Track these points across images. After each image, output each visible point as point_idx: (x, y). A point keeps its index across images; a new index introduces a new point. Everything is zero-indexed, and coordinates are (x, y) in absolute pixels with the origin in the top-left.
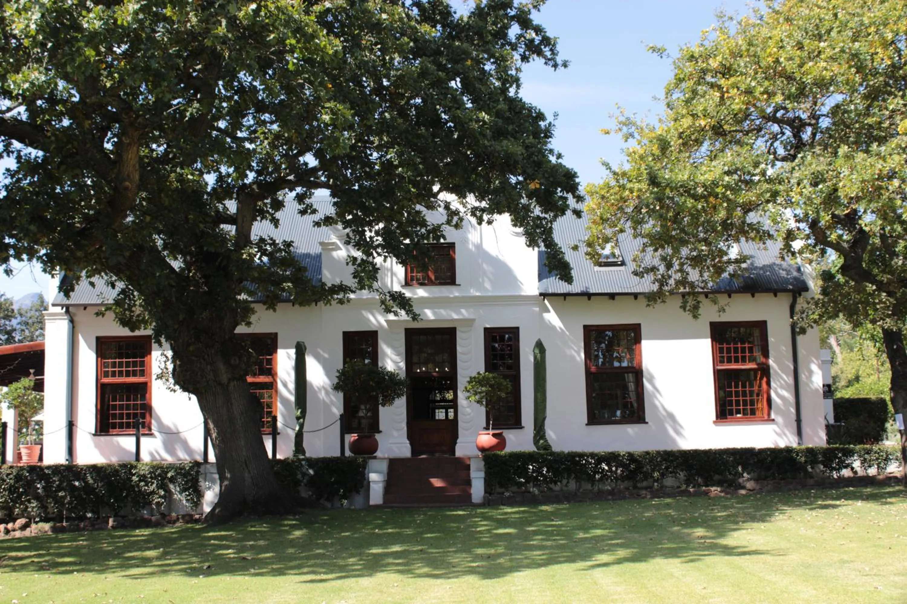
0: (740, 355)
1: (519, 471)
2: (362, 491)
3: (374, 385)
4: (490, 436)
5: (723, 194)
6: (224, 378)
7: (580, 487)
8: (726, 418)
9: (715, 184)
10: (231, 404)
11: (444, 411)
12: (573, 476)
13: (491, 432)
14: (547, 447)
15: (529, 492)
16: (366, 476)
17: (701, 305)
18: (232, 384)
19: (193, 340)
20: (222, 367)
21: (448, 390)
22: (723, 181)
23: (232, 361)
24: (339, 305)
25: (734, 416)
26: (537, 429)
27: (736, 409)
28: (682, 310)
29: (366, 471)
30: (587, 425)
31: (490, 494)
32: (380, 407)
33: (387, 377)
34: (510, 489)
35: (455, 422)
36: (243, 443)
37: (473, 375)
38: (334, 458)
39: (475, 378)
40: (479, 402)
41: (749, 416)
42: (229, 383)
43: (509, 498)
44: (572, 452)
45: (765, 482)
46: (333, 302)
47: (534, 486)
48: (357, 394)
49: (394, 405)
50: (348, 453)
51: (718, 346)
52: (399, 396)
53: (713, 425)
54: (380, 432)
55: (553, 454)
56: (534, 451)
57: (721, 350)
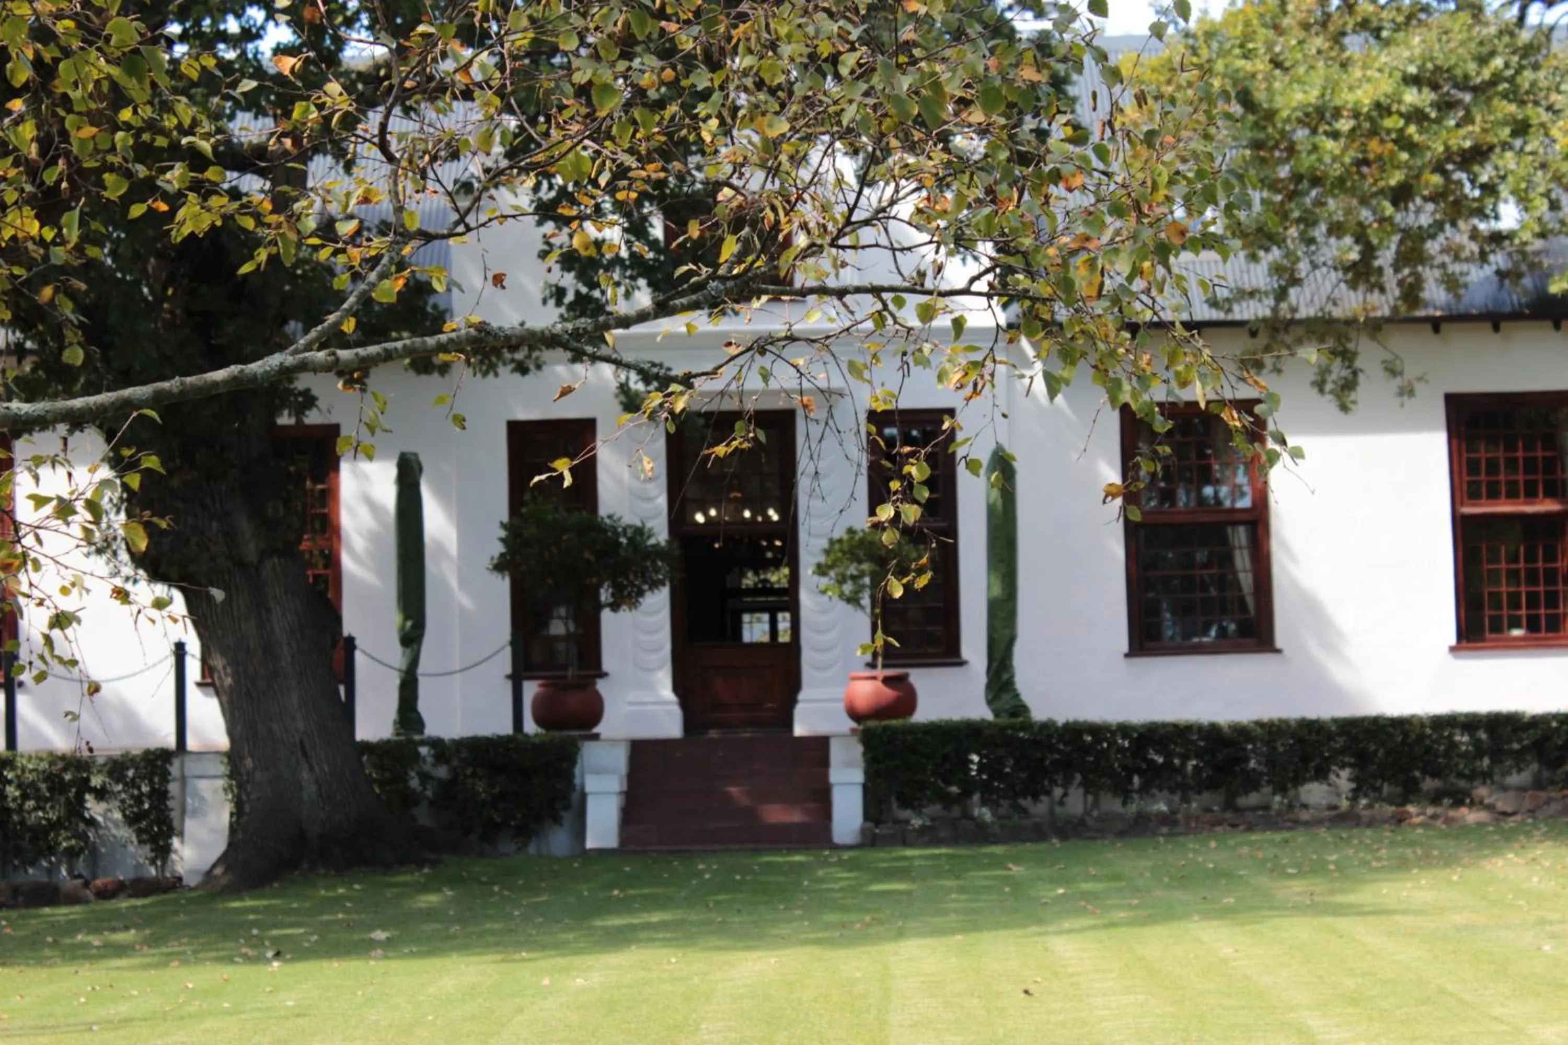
0: (1521, 478)
1: (947, 766)
2: (567, 816)
3: (592, 558)
4: (879, 684)
5: (1401, 131)
6: (251, 551)
7: (1096, 804)
8: (1483, 640)
9: (1382, 109)
10: (268, 611)
11: (766, 617)
12: (1078, 777)
13: (881, 673)
14: (1020, 709)
15: (972, 818)
16: (577, 781)
17: (1361, 378)
18: (268, 565)
19: (178, 461)
20: (244, 525)
21: (776, 564)
22: (1400, 102)
23: (270, 512)
24: (517, 376)
25: (1505, 635)
26: (995, 665)
27: (1509, 616)
28: (1316, 390)
29: (577, 771)
30: (1127, 656)
31: (877, 823)
32: (606, 615)
33: (623, 540)
34: (925, 810)
35: (793, 650)
36: (295, 701)
37: (836, 535)
38: (500, 737)
39: (840, 541)
40: (853, 600)
41: (1543, 634)
42: (261, 561)
43: (923, 830)
44: (1076, 723)
45: (1543, 795)
46: (501, 370)
47: (984, 802)
48: (550, 581)
49: (641, 608)
50: (530, 727)
51: (1465, 455)
52: (655, 585)
53: (1450, 658)
54: (604, 675)
55: (1028, 725)
56: (983, 720)
57: (1474, 467)
